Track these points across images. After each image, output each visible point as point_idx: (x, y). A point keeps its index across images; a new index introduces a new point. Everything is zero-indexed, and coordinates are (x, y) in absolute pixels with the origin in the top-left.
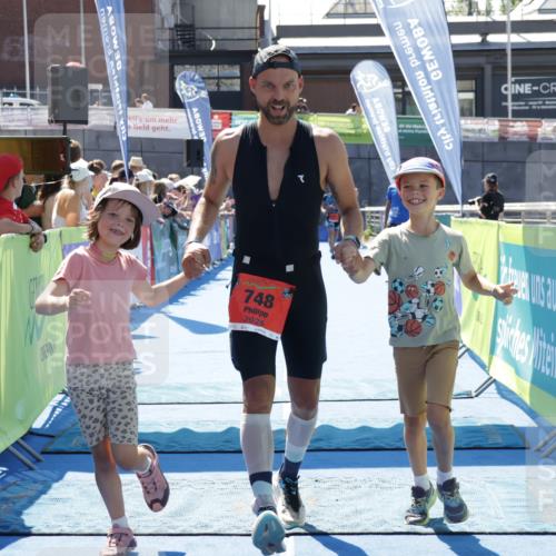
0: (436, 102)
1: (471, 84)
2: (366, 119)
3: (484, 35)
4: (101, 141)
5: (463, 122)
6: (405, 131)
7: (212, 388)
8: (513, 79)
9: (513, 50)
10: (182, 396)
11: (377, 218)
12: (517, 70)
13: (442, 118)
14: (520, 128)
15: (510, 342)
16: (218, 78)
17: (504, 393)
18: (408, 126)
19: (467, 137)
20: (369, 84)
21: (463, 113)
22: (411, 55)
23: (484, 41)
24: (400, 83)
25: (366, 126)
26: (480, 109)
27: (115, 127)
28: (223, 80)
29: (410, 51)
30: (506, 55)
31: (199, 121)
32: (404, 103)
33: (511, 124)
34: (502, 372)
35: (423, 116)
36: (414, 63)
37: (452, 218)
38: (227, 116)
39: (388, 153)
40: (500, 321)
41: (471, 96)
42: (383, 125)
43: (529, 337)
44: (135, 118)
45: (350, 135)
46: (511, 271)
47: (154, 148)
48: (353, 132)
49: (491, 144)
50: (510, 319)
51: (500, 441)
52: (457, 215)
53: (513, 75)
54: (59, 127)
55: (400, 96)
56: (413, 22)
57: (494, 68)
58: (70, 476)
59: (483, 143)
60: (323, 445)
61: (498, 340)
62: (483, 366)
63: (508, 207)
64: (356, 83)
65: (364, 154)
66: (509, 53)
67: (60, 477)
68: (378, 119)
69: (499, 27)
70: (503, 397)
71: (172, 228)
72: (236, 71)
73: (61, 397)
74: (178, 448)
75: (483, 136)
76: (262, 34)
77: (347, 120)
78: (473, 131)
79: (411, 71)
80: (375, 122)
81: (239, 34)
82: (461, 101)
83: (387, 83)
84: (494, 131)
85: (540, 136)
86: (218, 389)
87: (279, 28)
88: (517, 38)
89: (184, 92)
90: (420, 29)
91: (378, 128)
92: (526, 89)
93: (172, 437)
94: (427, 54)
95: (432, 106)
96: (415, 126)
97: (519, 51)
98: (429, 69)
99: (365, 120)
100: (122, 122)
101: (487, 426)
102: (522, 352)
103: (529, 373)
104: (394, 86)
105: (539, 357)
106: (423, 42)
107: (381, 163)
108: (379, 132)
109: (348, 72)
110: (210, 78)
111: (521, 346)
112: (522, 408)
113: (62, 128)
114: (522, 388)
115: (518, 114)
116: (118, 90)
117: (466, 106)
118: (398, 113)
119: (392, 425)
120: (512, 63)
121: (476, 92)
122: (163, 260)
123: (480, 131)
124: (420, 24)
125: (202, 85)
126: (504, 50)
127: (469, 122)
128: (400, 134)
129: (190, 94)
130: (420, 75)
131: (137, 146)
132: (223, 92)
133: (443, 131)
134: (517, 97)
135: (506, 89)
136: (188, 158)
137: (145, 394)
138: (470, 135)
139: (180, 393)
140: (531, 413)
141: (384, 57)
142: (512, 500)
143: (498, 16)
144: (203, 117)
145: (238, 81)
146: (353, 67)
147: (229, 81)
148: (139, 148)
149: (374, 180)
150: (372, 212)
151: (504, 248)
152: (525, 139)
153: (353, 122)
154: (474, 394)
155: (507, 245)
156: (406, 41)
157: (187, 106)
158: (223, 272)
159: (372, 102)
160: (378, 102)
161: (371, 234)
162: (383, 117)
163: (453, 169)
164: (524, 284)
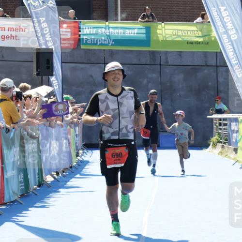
2: (213, 27)
11: (225, 125)
25: (214, 34)
39: (234, 61)
42: (230, 33)
45: (198, 43)
47: (3, 56)
48: (201, 40)
65: (212, 61)
71: (22, 138)
77: (194, 28)
80: (221, 30)
89: (30, 1)
91: (225, 37)
107: (228, 70)
108: (226, 40)
122: (13, 169)
129: (36, 4)
136: (38, 67)
149: (222, 88)
150: (220, 119)
153: (201, 30)
157: (34, 16)
158: (73, 179)
159: (220, 10)
160: (225, 10)
161: (219, 142)
162: (229, 25)
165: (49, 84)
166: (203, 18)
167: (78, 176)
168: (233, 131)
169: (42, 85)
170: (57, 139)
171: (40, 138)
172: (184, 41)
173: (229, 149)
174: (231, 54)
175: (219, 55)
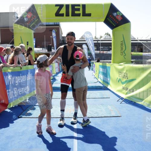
1: (96, 47)
3: (97, 41)
6: (89, 52)
12: (101, 45)
14: (102, 52)
15: (100, 77)
17: (100, 82)
19: (96, 53)
20: (84, 47)
21: (95, 50)
26: (97, 50)
29: (89, 43)
32: (88, 49)
34: (99, 80)
36: (89, 44)
37: (94, 62)
41: (96, 48)
43: (102, 76)
46: (100, 68)
49: (98, 54)
50: (100, 74)
54: (48, 52)
56: (89, 40)
57: (99, 45)
62: (97, 79)
63: (100, 61)
69: (99, 41)
79: (89, 45)
83: (86, 47)
84: (99, 52)
85: (104, 53)
88: (101, 42)
92: (102, 48)
94: (91, 43)
95: (92, 49)
97: (101, 43)
103: (102, 80)
104: (87, 47)
105: (104, 78)
106: (90, 42)
108: (86, 52)
114: (102, 82)
115: (101, 50)
130: (90, 46)
133: (93, 52)
134: (101, 48)
140: (102, 84)
141: (86, 44)
143: (99, 39)
146: (83, 45)
151: (100, 66)
154: (96, 83)
156: (88, 42)
162: (86, 50)
163: (94, 57)
164: (102, 70)
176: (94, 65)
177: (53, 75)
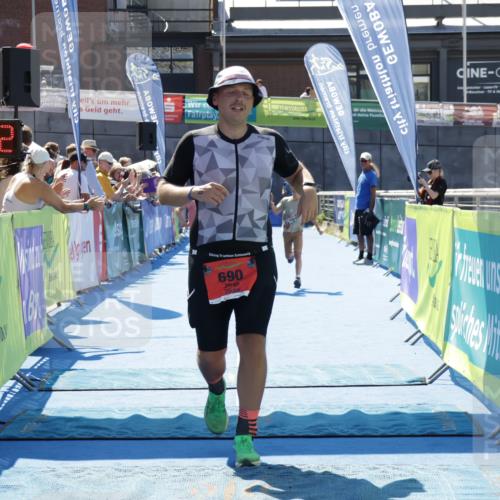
0: (391, 86)
1: (426, 68)
3: (440, 18)
4: (52, 123)
5: (417, 106)
6: (359, 115)
7: (165, 374)
8: (469, 63)
9: (468, 34)
10: (134, 382)
11: (331, 202)
12: (473, 54)
13: (397, 103)
14: (475, 112)
15: (464, 330)
16: (171, 60)
17: (459, 380)
18: (362, 110)
19: (422, 121)
20: (323, 68)
21: (419, 97)
22: (367, 39)
23: (439, 25)
24: (354, 67)
25: (320, 109)
26: (434, 93)
27: (67, 109)
28: (176, 63)
29: (366, 35)
30: (462, 39)
31: (150, 104)
33: (466, 108)
34: (456, 359)
35: (379, 100)
36: (371, 47)
37: (407, 203)
38: (181, 98)
39: (341, 138)
40: (454, 307)
41: (426, 80)
42: (337, 108)
43: (483, 324)
44: (87, 100)
45: (304, 118)
46: (465, 257)
47: (105, 130)
48: (307, 115)
49: (446, 129)
50: (464, 306)
51: (454, 428)
52: (411, 200)
53: (468, 59)
54: (10, 109)
55: (355, 79)
56: (370, 6)
57: (449, 52)
58: (21, 463)
59: (438, 127)
60: (276, 431)
61: (452, 327)
62: (438, 352)
64: (310, 66)
65: (319, 137)
66: (465, 36)
67: (11, 464)
68: (332, 104)
69: (454, 11)
70: (457, 384)
71: (123, 212)
72: (190, 53)
73: (12, 382)
74: (131, 435)
75: (438, 120)
76: (216, 16)
77: (301, 103)
78: (428, 115)
79: (368, 55)
80: (329, 105)
81: (193, 16)
82: (416, 85)
83: (341, 67)
84: (450, 115)
85: (495, 121)
86: (171, 375)
87: (233, 10)
88: (471, 22)
89: (134, 74)
90: (376, 12)
91: (332, 112)
92: (481, 73)
93: (124, 423)
94: (383, 38)
95: (388, 91)
96: (369, 110)
97: (475, 35)
98: (386, 53)
99: (319, 103)
100: (74, 105)
101: (441, 413)
102: (476, 339)
103: (482, 360)
104: (349, 70)
106: (379, 27)
107: (335, 147)
108: (333, 116)
109: (302, 54)
110: (162, 60)
111: (475, 333)
112: (475, 395)
113: (13, 110)
115: (473, 99)
116: (70, 72)
117: (421, 90)
118: (352, 97)
119: (345, 412)
120: (468, 46)
121: (431, 76)
122: (116, 244)
123: (435, 115)
124: (376, 8)
125: (155, 67)
126: (460, 34)
127: (424, 106)
128: (354, 118)
129: (140, 77)
131: (89, 128)
132: (176, 74)
133: (398, 116)
134: (472, 81)
135: (461, 73)
136: (141, 142)
137: (97, 380)
138: (425, 119)
139: (131, 378)
140: (482, 398)
142: (466, 488)
144: (155, 100)
145: (191, 64)
146: (307, 49)
147: (182, 64)
148: (91, 131)
149: (328, 165)
150: (326, 196)
151: (459, 235)
152: (480, 123)
153: (307, 105)
154: (428, 381)
155: (462, 232)
156: (364, 24)
157: (137, 88)
158: (176, 256)
159: (326, 85)
160: (332, 85)
161: (325, 219)
162: (337, 101)
163: (408, 154)
164: (479, 271)
165: (153, 158)
166: (308, 94)
167: (181, 253)
168: (339, 209)
169: (145, 159)
170: (161, 215)
171: (143, 213)
172: (290, 117)
173: (335, 226)
174: (338, 130)
175: (326, 131)
176: (412, 227)
177: (52, 309)
